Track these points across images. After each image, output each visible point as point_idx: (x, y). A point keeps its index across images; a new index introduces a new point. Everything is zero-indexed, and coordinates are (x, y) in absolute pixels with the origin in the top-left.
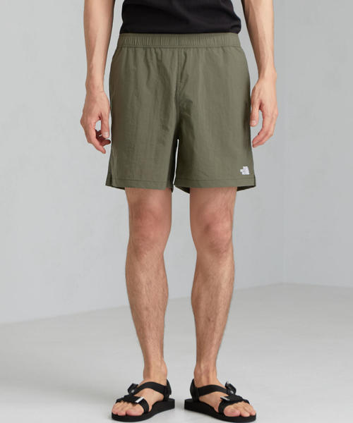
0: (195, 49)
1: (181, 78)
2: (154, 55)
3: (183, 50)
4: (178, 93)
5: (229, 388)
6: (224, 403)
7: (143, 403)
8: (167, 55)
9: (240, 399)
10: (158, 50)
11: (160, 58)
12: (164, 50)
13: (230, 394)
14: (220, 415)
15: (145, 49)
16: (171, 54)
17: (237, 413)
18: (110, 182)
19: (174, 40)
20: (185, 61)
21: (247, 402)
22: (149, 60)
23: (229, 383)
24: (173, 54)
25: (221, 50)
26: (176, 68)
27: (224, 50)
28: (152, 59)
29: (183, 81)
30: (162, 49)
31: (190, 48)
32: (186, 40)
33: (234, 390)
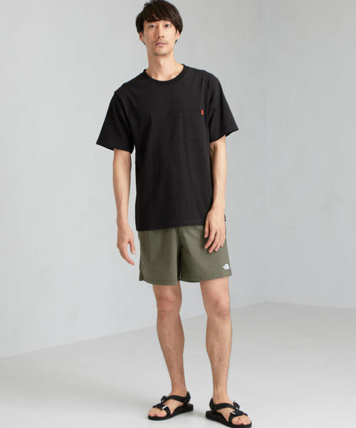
5: (236, 406)
6: (232, 416)
7: (167, 409)
9: (241, 413)
13: (236, 410)
14: (229, 423)
17: (240, 423)
18: (142, 278)
21: (246, 415)
23: (236, 402)
33: (238, 407)
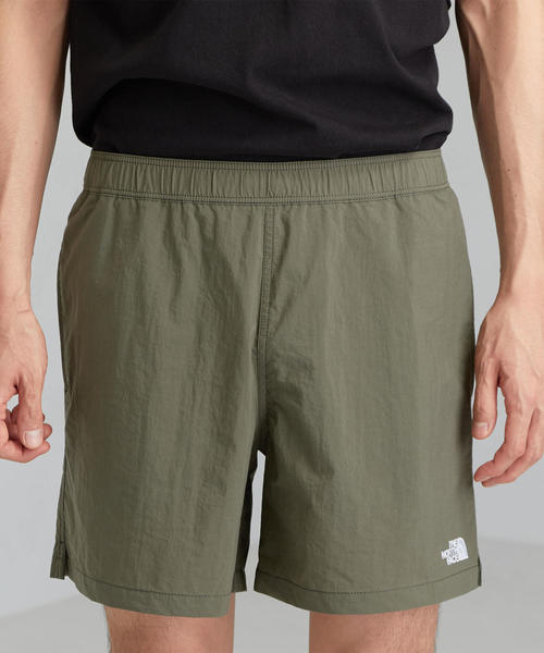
0: (316, 208)
1: (273, 295)
2: (193, 223)
3: (279, 211)
4: (263, 339)
8: (232, 224)
10: (206, 211)
11: (209, 234)
12: (222, 211)
15: (167, 203)
16: (244, 221)
19: (252, 179)
20: (285, 244)
22: (179, 238)
24: (250, 219)
25: (390, 205)
26: (258, 264)
27: (397, 204)
28: (186, 236)
29: (280, 301)
30: (218, 208)
31: (299, 203)
32: (288, 180)
